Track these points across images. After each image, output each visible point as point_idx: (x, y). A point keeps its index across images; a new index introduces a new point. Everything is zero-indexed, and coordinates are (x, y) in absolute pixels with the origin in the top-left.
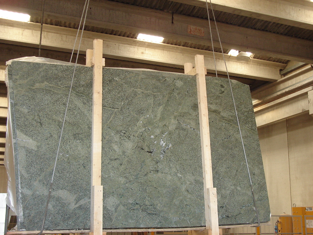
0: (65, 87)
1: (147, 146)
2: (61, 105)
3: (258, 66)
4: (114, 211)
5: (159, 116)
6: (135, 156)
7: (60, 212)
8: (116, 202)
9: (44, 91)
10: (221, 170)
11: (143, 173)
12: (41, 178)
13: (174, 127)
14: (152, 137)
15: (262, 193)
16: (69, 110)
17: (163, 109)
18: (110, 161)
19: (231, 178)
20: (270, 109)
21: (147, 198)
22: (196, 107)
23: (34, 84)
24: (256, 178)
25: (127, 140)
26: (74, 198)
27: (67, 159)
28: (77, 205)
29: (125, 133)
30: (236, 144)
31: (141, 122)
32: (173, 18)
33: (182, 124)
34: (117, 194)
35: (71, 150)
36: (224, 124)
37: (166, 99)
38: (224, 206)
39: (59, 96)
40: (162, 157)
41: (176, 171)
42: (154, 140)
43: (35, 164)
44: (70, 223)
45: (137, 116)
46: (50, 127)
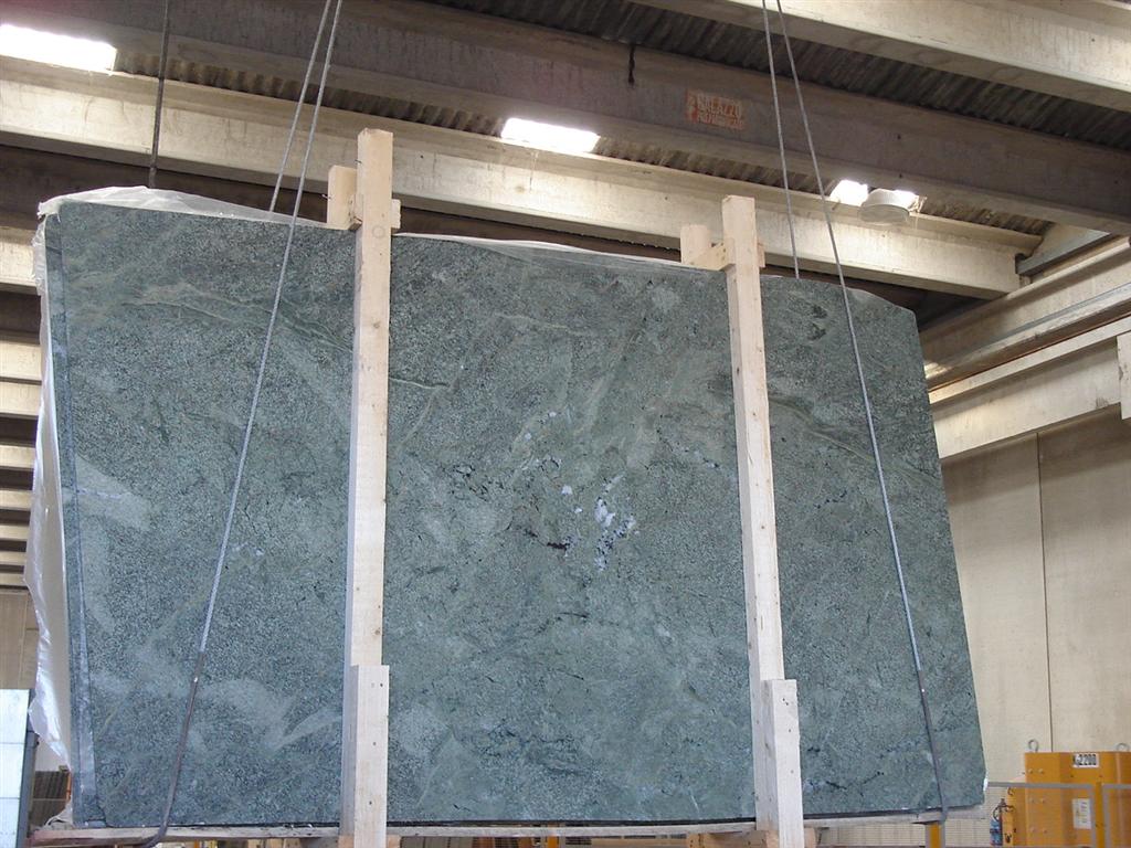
0: (254, 301)
1: (547, 522)
2: (238, 369)
3: (939, 243)
4: (427, 762)
5: (592, 413)
6: (504, 562)
7: (232, 759)
8: (435, 726)
9: (176, 316)
10: (813, 617)
11: (534, 621)
12: (162, 633)
13: (646, 456)
14: (567, 490)
15: (955, 703)
16: (267, 386)
17: (606, 390)
18: (412, 575)
19: (848, 645)
20: (978, 399)
21: (546, 713)
22: (724, 384)
23: (141, 288)
24: (938, 646)
25: (476, 501)
26: (282, 710)
27: (257, 566)
28: (294, 737)
29: (468, 475)
30: (865, 522)
31: (529, 436)
32: (632, 62)
33: (674, 445)
34: (440, 699)
35: (274, 529)
36: (823, 450)
37: (616, 355)
38: (822, 747)
39: (232, 335)
40: (603, 565)
41: (652, 618)
42: (575, 502)
43: (142, 581)
44: (268, 801)
45: (514, 414)
46: (199, 446)
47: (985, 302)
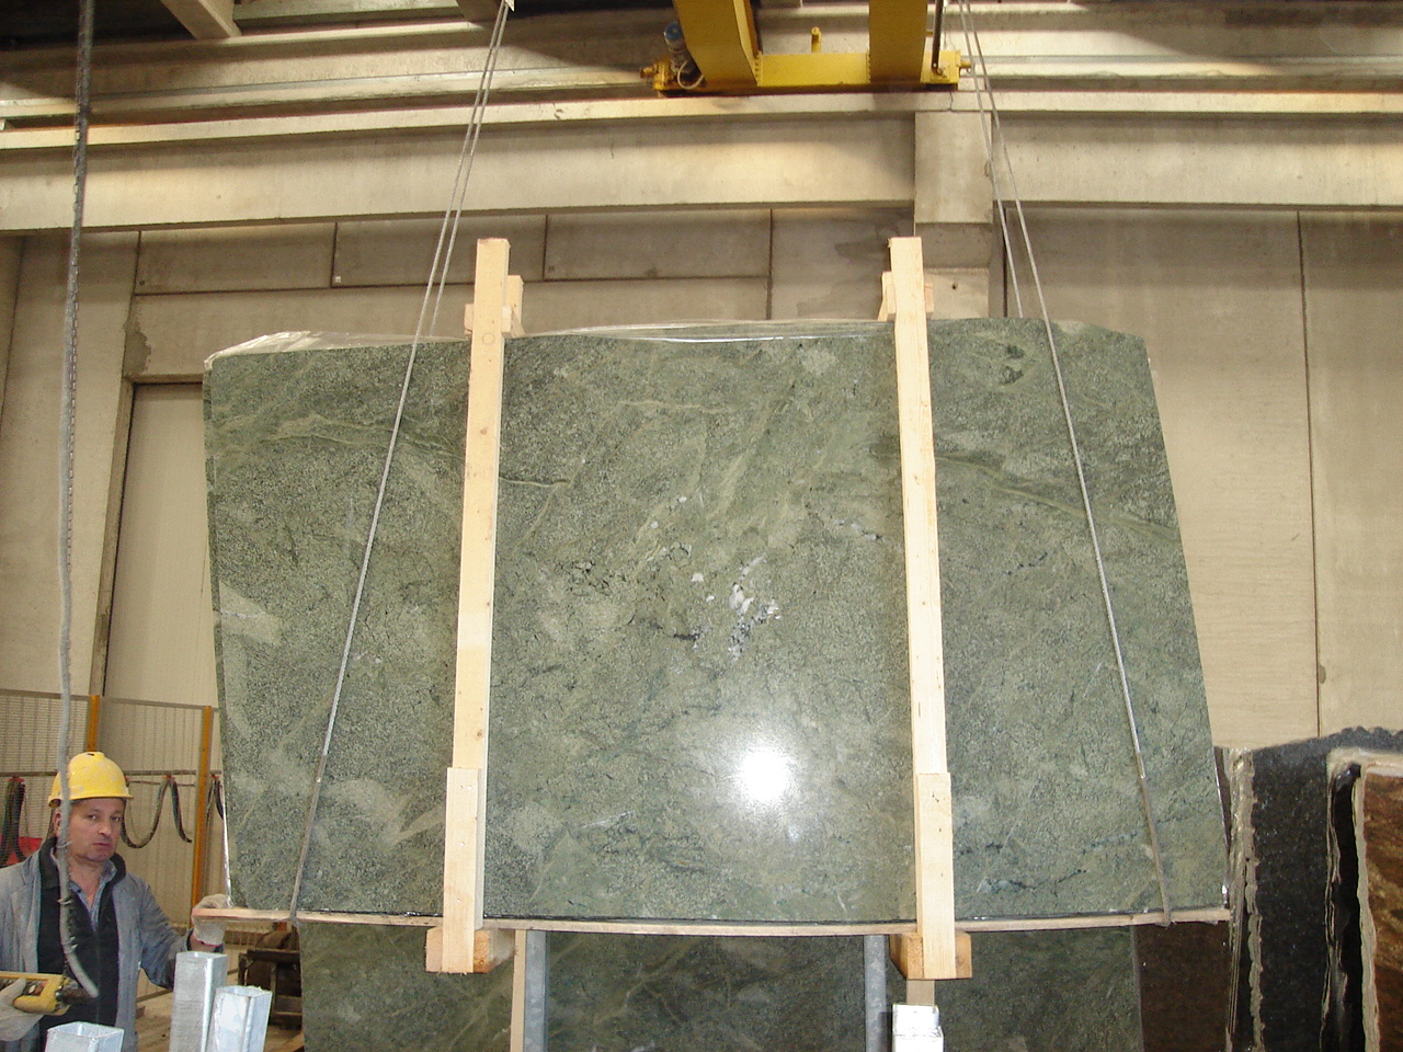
0: (378, 422)
1: (675, 612)
2: (360, 488)
4: (541, 857)
5: (728, 494)
6: (626, 656)
7: (353, 852)
8: (550, 823)
9: (307, 446)
10: (999, 698)
11: (657, 716)
12: (287, 739)
13: (791, 534)
14: (698, 577)
15: (1187, 789)
16: (388, 501)
17: (745, 468)
18: (528, 674)
19: (1044, 727)
21: (669, 810)
22: (888, 447)
23: (276, 425)
24: (1166, 724)
25: (596, 596)
26: (399, 808)
27: (377, 672)
28: (410, 833)
29: (588, 571)
30: (1071, 587)
31: (655, 525)
33: (826, 518)
34: (555, 796)
35: (392, 640)
36: (1017, 508)
37: (759, 428)
38: (1005, 842)
39: (356, 458)
40: (738, 654)
41: (795, 708)
42: (706, 589)
43: (274, 691)
44: (386, 892)
45: (639, 503)
46: (326, 564)
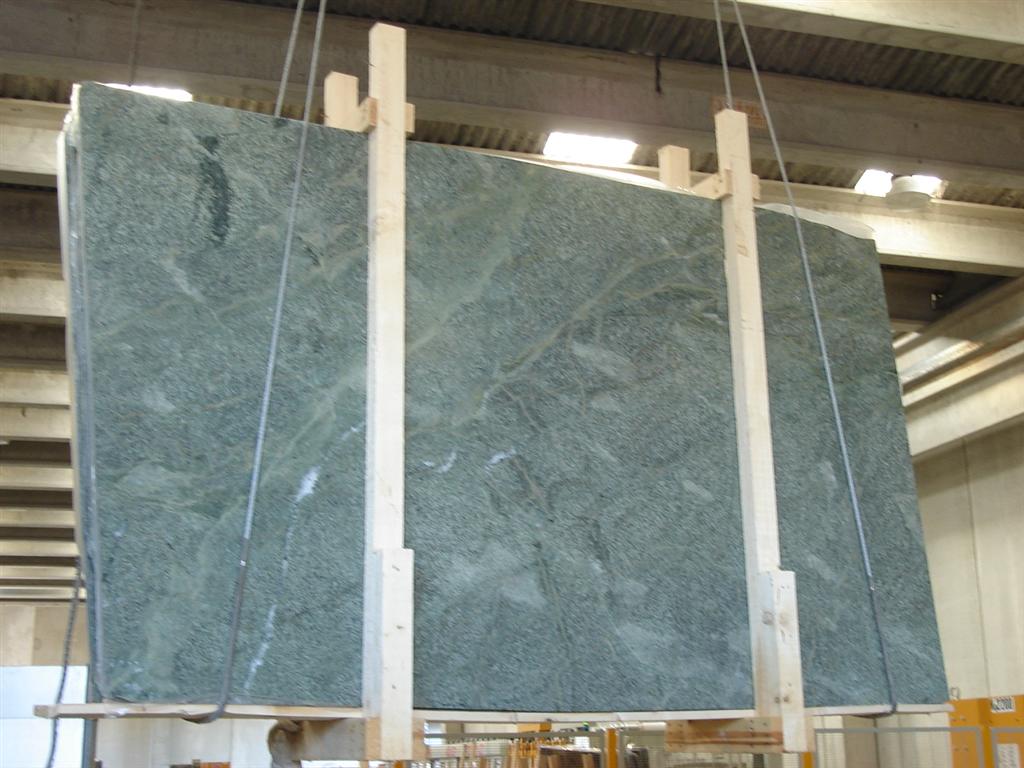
32: (658, 73)
47: (1011, 279)
